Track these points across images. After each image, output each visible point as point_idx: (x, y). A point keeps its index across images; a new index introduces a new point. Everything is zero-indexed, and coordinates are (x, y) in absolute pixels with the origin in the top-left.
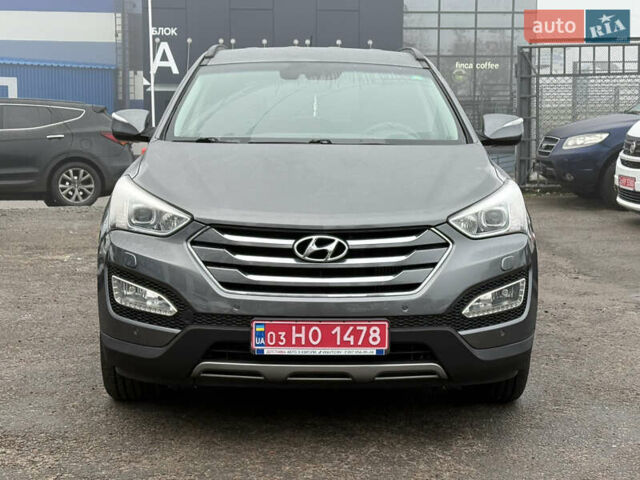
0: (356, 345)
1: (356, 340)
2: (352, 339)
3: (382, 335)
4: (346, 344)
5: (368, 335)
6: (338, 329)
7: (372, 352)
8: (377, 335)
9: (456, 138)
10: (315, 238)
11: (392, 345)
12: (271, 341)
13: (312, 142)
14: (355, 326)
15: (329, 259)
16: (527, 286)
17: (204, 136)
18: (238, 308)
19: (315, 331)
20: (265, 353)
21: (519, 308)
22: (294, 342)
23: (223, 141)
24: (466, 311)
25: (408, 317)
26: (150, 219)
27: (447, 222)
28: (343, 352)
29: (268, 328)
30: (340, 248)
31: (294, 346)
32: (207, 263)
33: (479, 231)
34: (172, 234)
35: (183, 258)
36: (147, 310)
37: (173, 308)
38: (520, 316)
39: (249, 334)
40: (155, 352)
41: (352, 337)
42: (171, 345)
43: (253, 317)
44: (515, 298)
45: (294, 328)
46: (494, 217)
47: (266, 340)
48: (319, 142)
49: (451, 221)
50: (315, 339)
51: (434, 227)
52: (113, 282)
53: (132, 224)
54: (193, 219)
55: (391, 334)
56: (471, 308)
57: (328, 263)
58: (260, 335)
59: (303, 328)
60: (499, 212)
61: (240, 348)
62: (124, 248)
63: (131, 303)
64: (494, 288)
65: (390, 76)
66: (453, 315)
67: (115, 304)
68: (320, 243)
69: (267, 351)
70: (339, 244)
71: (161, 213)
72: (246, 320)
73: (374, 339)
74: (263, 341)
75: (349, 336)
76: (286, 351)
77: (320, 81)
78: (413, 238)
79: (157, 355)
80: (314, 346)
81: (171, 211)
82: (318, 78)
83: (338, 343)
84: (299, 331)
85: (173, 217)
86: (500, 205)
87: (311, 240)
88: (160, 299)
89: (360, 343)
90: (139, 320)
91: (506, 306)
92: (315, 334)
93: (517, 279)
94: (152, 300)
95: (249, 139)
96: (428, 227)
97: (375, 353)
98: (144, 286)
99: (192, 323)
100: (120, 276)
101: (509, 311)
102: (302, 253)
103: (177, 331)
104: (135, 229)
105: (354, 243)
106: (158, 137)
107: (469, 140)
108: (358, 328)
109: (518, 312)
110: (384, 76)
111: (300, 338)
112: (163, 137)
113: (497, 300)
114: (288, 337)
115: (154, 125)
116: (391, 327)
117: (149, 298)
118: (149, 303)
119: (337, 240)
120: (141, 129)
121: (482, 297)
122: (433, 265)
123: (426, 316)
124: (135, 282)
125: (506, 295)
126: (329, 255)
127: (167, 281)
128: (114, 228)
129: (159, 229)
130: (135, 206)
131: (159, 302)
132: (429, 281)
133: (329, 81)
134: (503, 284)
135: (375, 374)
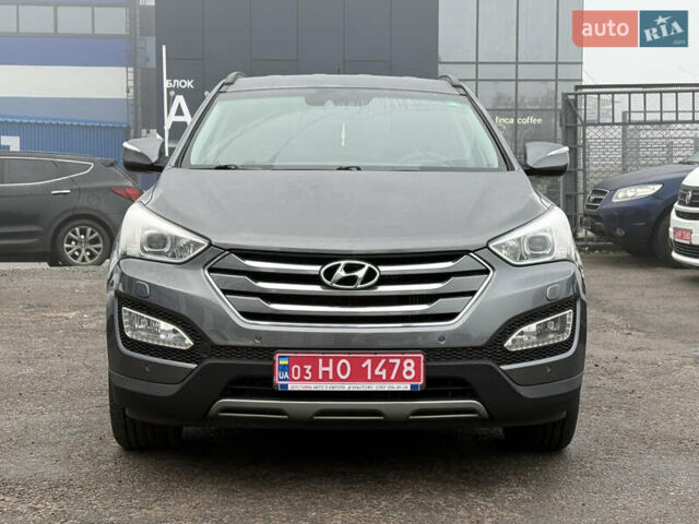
0: (388, 380)
1: (389, 375)
2: (384, 373)
3: (417, 368)
4: (377, 379)
5: (401, 368)
6: (369, 362)
7: (406, 387)
8: (411, 369)
9: (496, 166)
10: (343, 263)
11: (428, 380)
12: (296, 375)
13: (340, 169)
14: (388, 358)
15: (359, 286)
16: (575, 318)
17: (223, 164)
18: (260, 339)
19: (344, 364)
20: (290, 389)
21: (566, 342)
22: (320, 377)
23: (244, 168)
24: (508, 343)
25: (445, 349)
26: (164, 247)
27: (487, 247)
28: (374, 387)
29: (293, 361)
30: (370, 275)
31: (321, 381)
32: (225, 292)
33: (522, 258)
34: (188, 261)
35: (200, 286)
36: (161, 344)
37: (189, 342)
38: (567, 350)
39: (271, 369)
40: (170, 390)
41: (384, 371)
42: (185, 382)
43: (276, 349)
44: (562, 331)
45: (321, 361)
46: (539, 243)
47: (290, 374)
48: (347, 169)
49: (491, 246)
50: (344, 373)
51: (473, 252)
52: (123, 314)
53: (145, 252)
54: (210, 244)
55: (426, 367)
56: (514, 341)
57: (358, 290)
58: (283, 368)
59: (331, 361)
60: (544, 238)
61: (262, 384)
62: (136, 277)
63: (142, 336)
64: (540, 319)
65: (424, 102)
66: (494, 347)
67: (125, 339)
68: (348, 268)
69: (292, 386)
70: (370, 269)
71: (176, 239)
72: (268, 353)
73: (408, 373)
74: (286, 376)
75: (381, 370)
76: (313, 386)
77: (349, 107)
78: (449, 264)
79: (170, 393)
80: (342, 380)
81: (187, 236)
82: (347, 105)
83: (369, 378)
84: (326, 364)
85: (189, 244)
86: (545, 231)
87: (339, 265)
88: (175, 331)
89: (393, 377)
90: (151, 355)
91: (552, 339)
92: (344, 368)
93: (564, 310)
94: (166, 332)
95: (272, 166)
96: (467, 252)
97: (409, 389)
98: (157, 317)
99: (210, 357)
100: (131, 308)
101: (555, 345)
102: (329, 280)
103: (193, 366)
104: (149, 257)
105: (385, 269)
106: (173, 164)
107: (510, 167)
108: (391, 361)
109: (566, 345)
110: (417, 102)
111: (328, 372)
112: (178, 164)
113: (541, 333)
114: (315, 371)
115: (167, 155)
116: (426, 360)
117: (162, 331)
118: (162, 336)
119: (367, 265)
120: (154, 159)
121: (525, 329)
122: (472, 293)
123: (464, 348)
124: (148, 313)
125: (552, 328)
126: (359, 282)
127: (184, 311)
128: (125, 256)
129: (174, 256)
130: (148, 232)
131: (173, 335)
132: (467, 310)
133: (358, 107)
134: (548, 316)
135: (409, 411)
